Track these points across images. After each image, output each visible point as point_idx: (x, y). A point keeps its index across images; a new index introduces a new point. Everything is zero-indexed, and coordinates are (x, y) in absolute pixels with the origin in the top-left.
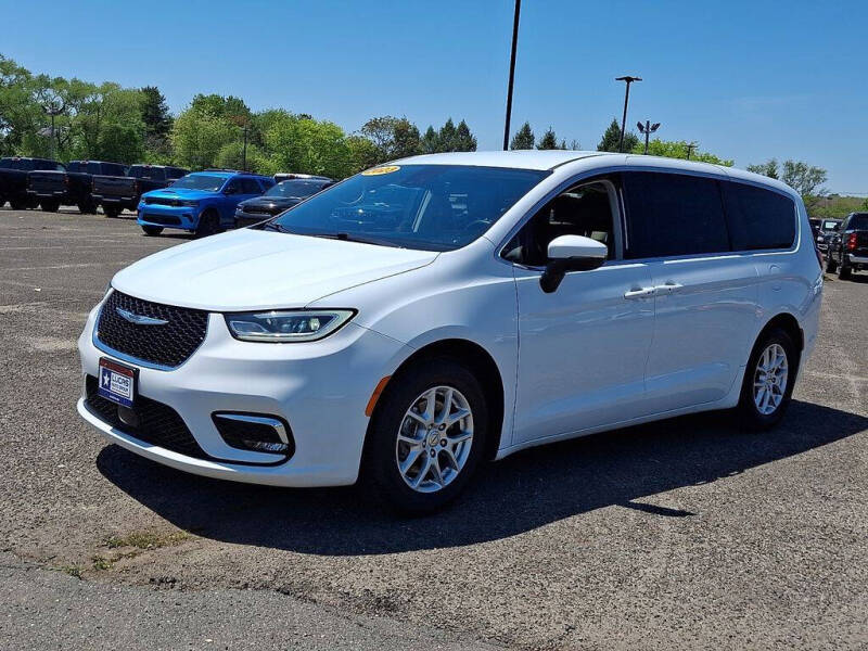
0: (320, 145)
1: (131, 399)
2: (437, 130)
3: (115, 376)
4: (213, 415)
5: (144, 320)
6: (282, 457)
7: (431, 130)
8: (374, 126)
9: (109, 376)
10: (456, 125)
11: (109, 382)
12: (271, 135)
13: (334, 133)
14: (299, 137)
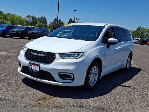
0: (18, 20)
1: (38, 70)
2: (40, 18)
3: (33, 66)
4: (58, 73)
5: (40, 55)
6: (72, 81)
7: (39, 18)
8: (28, 17)
9: (32, 66)
10: (43, 17)
11: (32, 67)
12: (9, 18)
13: (21, 18)
14: (14, 18)
